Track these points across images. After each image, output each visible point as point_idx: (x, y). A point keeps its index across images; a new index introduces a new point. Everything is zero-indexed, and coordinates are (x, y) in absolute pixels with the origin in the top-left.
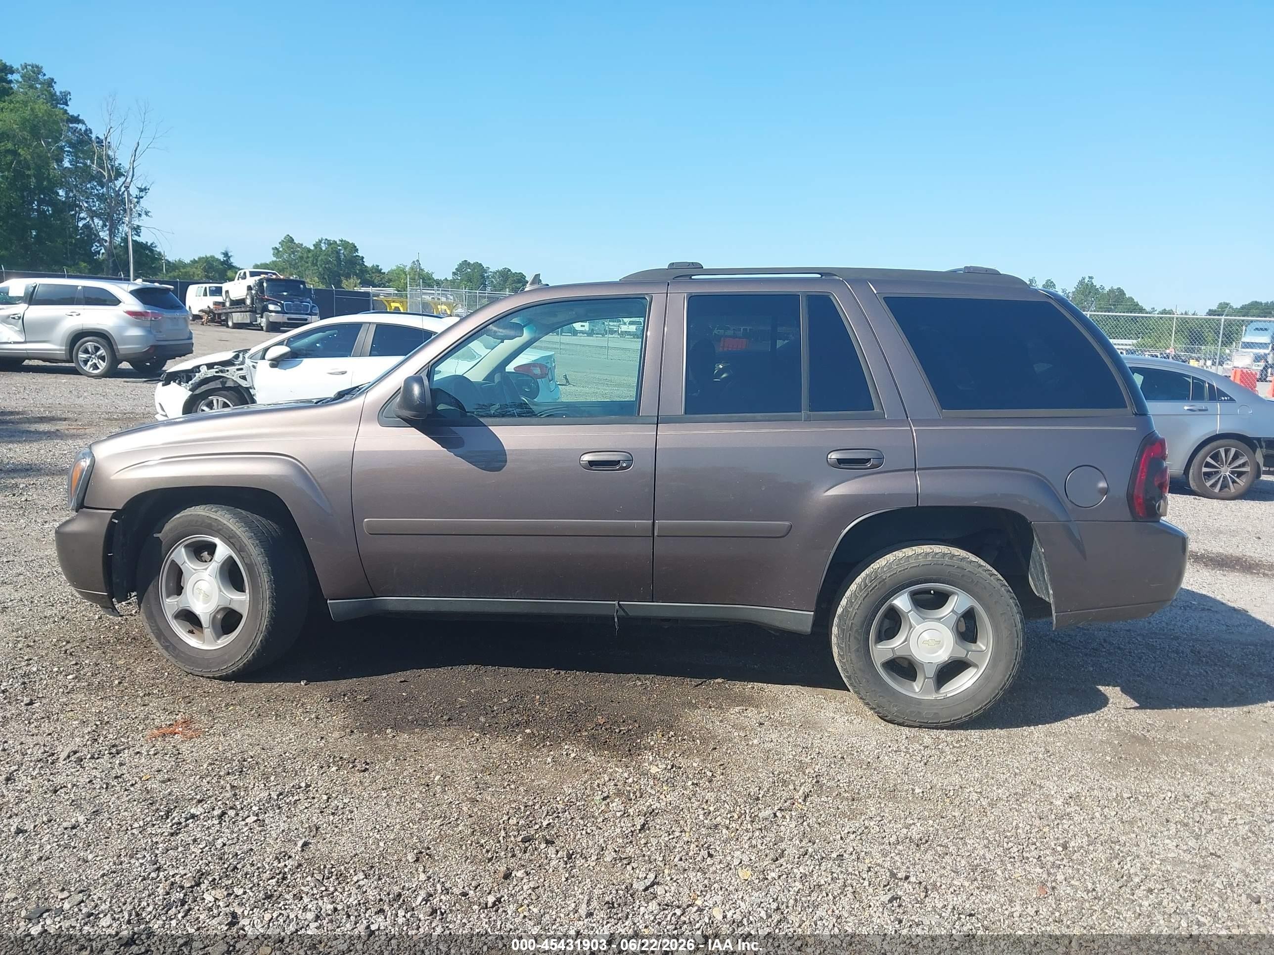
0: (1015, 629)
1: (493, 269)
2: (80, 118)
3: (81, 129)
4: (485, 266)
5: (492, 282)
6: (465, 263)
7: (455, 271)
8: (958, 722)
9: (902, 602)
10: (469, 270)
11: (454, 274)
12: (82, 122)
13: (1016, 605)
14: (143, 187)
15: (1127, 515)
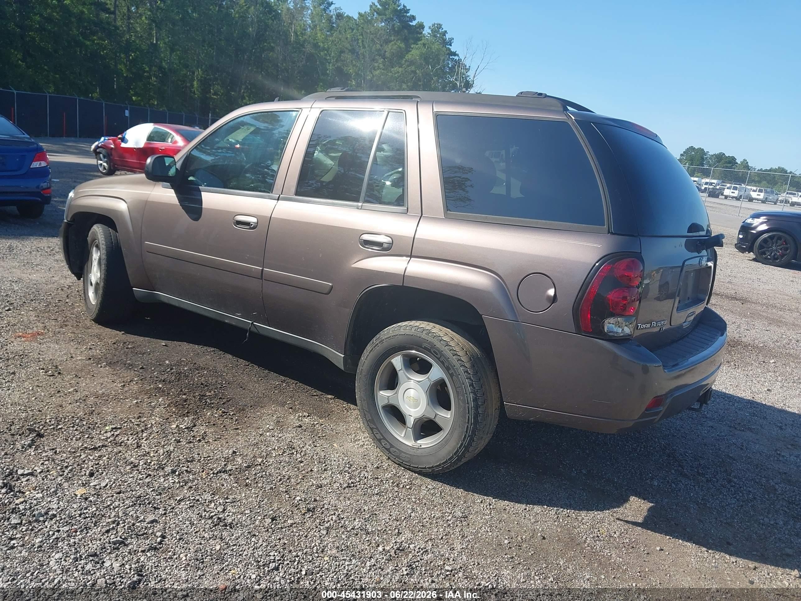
0: (467, 405)
1: (711, 153)
2: (457, 53)
3: (456, 59)
4: (705, 151)
5: (709, 162)
6: (692, 148)
7: (682, 153)
8: (424, 470)
9: (397, 361)
10: (693, 153)
11: (682, 155)
12: (458, 55)
13: (471, 385)
14: (478, 92)
15: (573, 328)
